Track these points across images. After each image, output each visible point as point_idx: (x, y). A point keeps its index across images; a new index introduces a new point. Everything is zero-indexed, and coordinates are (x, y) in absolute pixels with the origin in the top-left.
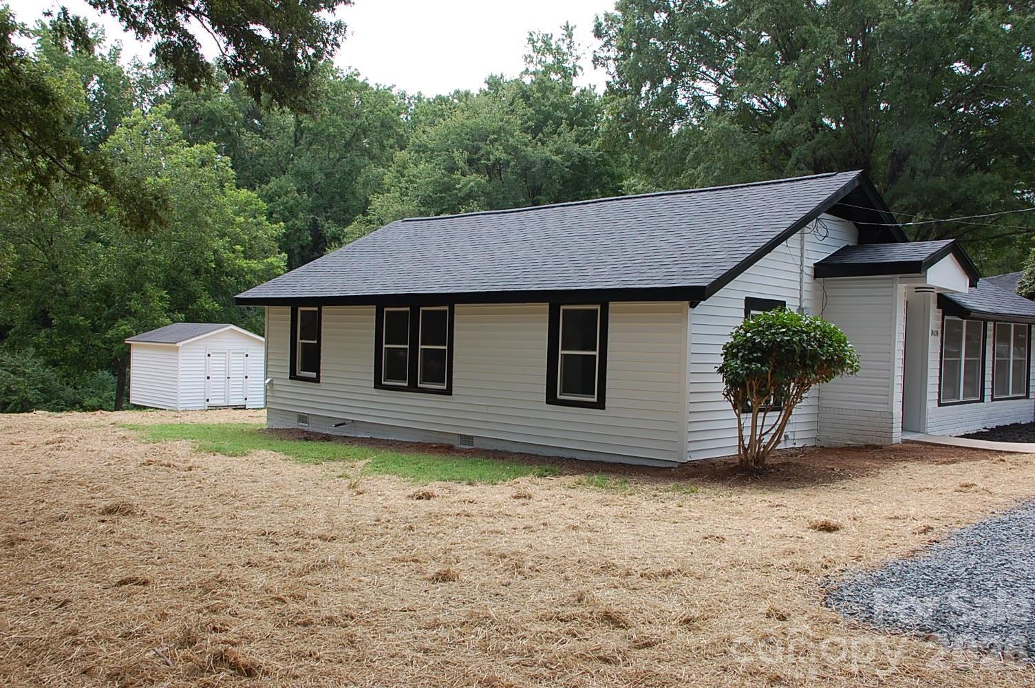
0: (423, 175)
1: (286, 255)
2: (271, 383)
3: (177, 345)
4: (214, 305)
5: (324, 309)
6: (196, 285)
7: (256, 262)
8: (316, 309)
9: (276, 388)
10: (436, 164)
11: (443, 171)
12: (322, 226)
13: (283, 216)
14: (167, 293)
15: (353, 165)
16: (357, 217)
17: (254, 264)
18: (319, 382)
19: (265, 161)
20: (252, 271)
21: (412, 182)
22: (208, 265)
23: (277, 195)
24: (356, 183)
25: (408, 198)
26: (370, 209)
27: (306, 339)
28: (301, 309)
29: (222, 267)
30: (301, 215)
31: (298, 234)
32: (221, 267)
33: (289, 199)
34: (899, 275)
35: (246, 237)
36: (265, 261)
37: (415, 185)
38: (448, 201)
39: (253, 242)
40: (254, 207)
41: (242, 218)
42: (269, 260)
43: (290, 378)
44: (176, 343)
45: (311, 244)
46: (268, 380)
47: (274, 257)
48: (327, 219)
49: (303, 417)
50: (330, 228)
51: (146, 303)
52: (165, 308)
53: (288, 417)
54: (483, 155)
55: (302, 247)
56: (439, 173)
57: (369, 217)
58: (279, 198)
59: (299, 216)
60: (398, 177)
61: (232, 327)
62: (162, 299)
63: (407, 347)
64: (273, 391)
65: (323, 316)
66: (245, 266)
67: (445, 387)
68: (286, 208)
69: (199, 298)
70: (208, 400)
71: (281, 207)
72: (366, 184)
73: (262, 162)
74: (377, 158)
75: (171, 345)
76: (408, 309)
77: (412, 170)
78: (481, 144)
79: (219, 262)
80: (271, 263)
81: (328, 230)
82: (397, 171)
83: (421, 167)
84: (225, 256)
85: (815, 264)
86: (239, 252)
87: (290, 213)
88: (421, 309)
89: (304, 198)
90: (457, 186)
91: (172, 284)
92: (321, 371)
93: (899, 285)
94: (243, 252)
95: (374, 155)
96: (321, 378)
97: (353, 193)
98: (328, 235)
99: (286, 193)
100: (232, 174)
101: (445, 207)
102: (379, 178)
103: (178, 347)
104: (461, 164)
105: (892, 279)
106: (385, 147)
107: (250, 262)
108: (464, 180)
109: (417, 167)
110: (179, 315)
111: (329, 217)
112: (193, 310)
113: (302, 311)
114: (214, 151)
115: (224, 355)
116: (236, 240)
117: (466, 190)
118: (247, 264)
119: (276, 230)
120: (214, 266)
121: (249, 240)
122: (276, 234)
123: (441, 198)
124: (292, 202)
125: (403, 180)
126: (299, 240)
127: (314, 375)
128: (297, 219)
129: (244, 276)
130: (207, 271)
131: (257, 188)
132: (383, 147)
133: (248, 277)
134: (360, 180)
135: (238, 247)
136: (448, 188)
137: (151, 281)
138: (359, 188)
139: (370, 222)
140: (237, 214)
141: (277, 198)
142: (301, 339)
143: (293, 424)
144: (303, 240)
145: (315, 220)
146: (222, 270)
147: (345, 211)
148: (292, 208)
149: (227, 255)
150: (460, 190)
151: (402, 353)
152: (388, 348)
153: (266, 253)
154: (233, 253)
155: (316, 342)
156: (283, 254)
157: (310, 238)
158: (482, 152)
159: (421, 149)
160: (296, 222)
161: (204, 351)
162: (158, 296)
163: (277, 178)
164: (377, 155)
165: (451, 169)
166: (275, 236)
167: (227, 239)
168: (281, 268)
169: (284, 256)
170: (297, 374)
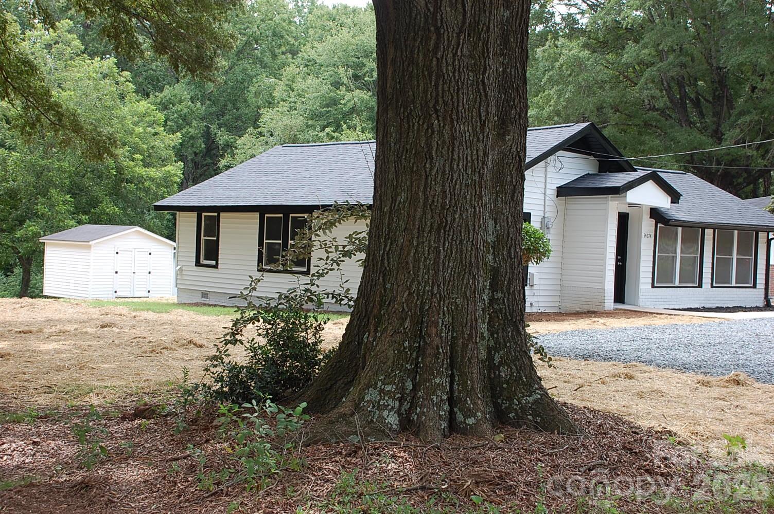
0: (311, 90)
1: (182, 163)
2: (181, 269)
3: (90, 243)
4: (114, 209)
5: (222, 214)
6: (98, 191)
7: (154, 170)
8: (216, 214)
9: (184, 273)
10: (323, 79)
11: (330, 86)
12: (215, 134)
13: (178, 123)
14: (71, 197)
15: (246, 74)
16: (249, 130)
17: (152, 172)
18: (217, 268)
19: (157, 66)
20: (152, 179)
21: (300, 96)
22: (109, 172)
23: (170, 103)
24: (248, 91)
25: (296, 112)
26: (260, 122)
27: (208, 237)
28: (204, 214)
29: (123, 174)
30: (194, 123)
31: (191, 142)
32: (120, 174)
33: (183, 108)
34: (610, 196)
35: (145, 146)
36: (163, 169)
37: (304, 100)
38: (334, 114)
39: (151, 151)
40: (152, 118)
41: (141, 129)
42: (167, 168)
43: (196, 265)
44: (88, 242)
45: (205, 150)
46: (179, 267)
47: (171, 165)
48: (220, 126)
49: (205, 294)
50: (222, 137)
51: (52, 206)
52: (70, 211)
53: (193, 294)
54: (367, 72)
55: (196, 154)
56: (325, 88)
57: (259, 130)
58: (173, 106)
59: (193, 124)
60: (288, 91)
61: (138, 228)
62: (65, 202)
63: (281, 242)
64: (181, 275)
65: (221, 220)
66: (144, 173)
67: (305, 270)
68: (180, 116)
69: (101, 202)
70: (116, 292)
71: (176, 115)
72: (257, 94)
73: (154, 68)
74: (269, 67)
75: (84, 243)
76: (281, 215)
77: (300, 85)
78: (365, 61)
79: (120, 170)
80: (169, 171)
81: (221, 138)
82: (287, 85)
83: (309, 81)
84: (125, 163)
85: (557, 187)
86: (138, 160)
87: (185, 120)
88: (291, 215)
89: (197, 106)
90: (342, 102)
91: (75, 190)
92: (219, 260)
93: (610, 202)
94: (142, 160)
95: (265, 64)
96: (219, 265)
97: (246, 101)
98: (221, 143)
99: (180, 102)
100: (132, 88)
101: (331, 120)
102: (270, 90)
103: (91, 245)
104: (345, 80)
105: (606, 198)
106: (276, 56)
107: (149, 170)
108: (349, 96)
109: (305, 81)
110: (84, 217)
111: (222, 124)
112: (95, 213)
113: (205, 216)
114: (115, 66)
115: (130, 253)
116: (136, 149)
117: (350, 105)
118: (146, 171)
119: (172, 140)
120: (115, 173)
121: (148, 148)
122: (173, 144)
123: (328, 112)
124: (185, 110)
125: (292, 94)
126: (193, 147)
127: (214, 263)
128: (191, 127)
129: (143, 183)
130: (108, 177)
131: (151, 96)
132: (274, 56)
133: (147, 184)
134: (253, 89)
135: (138, 156)
136: (334, 102)
137: (56, 187)
138: (251, 97)
139: (261, 134)
140: (136, 124)
141: (171, 106)
142: (204, 236)
143: (199, 299)
144: (197, 147)
145: (208, 128)
146: (123, 176)
147: (238, 118)
148: (185, 116)
149: (126, 163)
150: (345, 105)
151: (277, 247)
152: (268, 243)
153: (164, 161)
154: (133, 161)
155: (215, 239)
156: (180, 163)
157: (203, 146)
158: (367, 69)
159: (310, 64)
160: (190, 130)
161: (113, 249)
162: (62, 200)
163: (170, 87)
164: (269, 64)
165: (337, 84)
166: (171, 146)
167: (127, 148)
168: (177, 176)
169: (181, 165)
170: (201, 262)
